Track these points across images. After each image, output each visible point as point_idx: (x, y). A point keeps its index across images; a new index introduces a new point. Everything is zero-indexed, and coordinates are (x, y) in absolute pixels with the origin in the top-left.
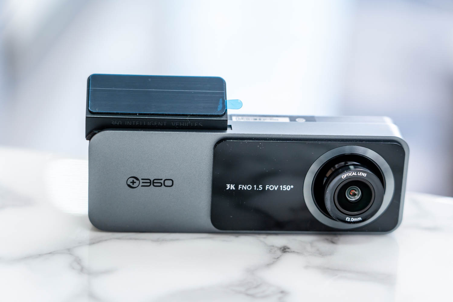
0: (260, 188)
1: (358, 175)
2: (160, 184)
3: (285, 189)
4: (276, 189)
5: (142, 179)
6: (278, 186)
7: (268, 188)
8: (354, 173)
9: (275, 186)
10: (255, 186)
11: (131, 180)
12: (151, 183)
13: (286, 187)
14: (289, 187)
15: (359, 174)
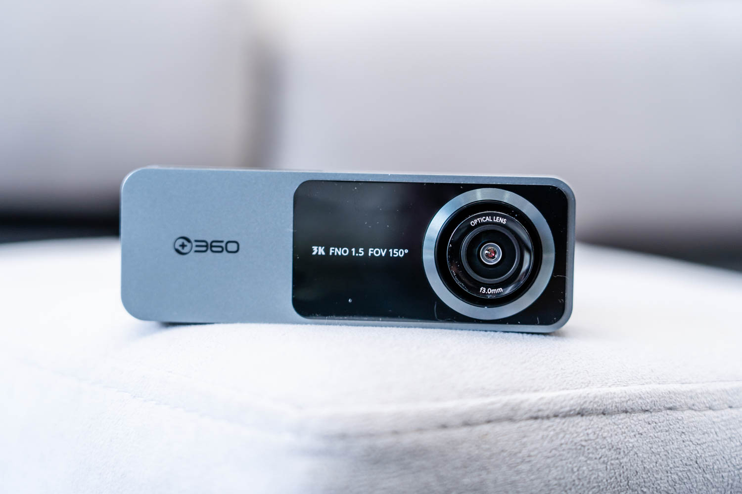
0: (361, 253)
1: (494, 220)
2: (220, 249)
3: (396, 254)
4: (383, 254)
5: (196, 241)
6: (386, 250)
7: (372, 252)
8: (487, 217)
9: (381, 250)
10: (353, 250)
11: (181, 241)
12: (208, 246)
13: (398, 252)
14: (401, 252)
15: (496, 219)
